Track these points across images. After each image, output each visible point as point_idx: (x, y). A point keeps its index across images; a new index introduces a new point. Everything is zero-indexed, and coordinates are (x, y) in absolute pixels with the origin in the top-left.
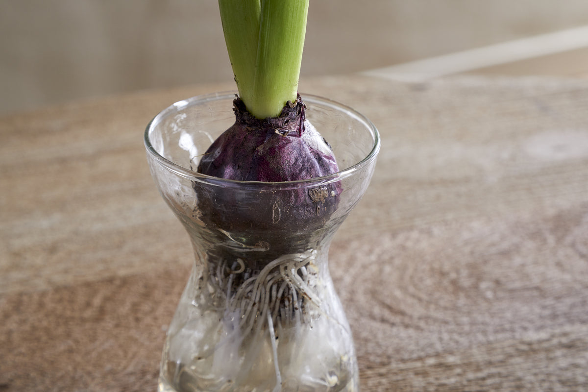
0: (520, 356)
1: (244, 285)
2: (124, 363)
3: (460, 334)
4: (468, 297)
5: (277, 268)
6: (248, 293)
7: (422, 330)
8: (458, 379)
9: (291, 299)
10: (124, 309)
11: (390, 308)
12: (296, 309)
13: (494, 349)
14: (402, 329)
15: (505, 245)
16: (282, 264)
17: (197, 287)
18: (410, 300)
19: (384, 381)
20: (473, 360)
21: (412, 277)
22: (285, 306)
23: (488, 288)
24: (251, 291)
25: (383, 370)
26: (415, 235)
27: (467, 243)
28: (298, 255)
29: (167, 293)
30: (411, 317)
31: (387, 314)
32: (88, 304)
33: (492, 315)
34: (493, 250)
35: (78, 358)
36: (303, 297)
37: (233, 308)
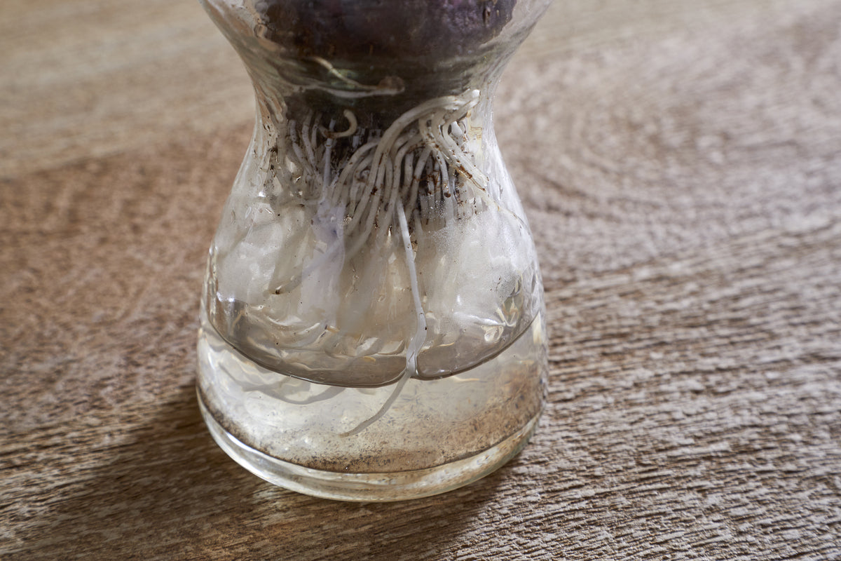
0: (787, 256)
1: (354, 158)
2: (124, 305)
3: (682, 225)
4: (682, 162)
5: (414, 125)
6: (361, 172)
7: (619, 221)
8: (693, 299)
9: (439, 179)
10: (111, 213)
11: (557, 186)
12: (448, 195)
13: (743, 246)
14: (584, 220)
15: (725, 76)
16: (423, 118)
17: (267, 166)
18: (588, 172)
19: (571, 310)
20: (711, 266)
21: (584, 134)
22: (427, 192)
23: (712, 146)
24: (368, 168)
25: (566, 293)
26: (575, 64)
27: (663, 74)
28: (451, 99)
29: (180, 182)
30: (596, 201)
31: (555, 197)
32: (49, 208)
33: (729, 191)
34: (708, 83)
35: (44, 302)
36: (458, 174)
37: (335, 200)
